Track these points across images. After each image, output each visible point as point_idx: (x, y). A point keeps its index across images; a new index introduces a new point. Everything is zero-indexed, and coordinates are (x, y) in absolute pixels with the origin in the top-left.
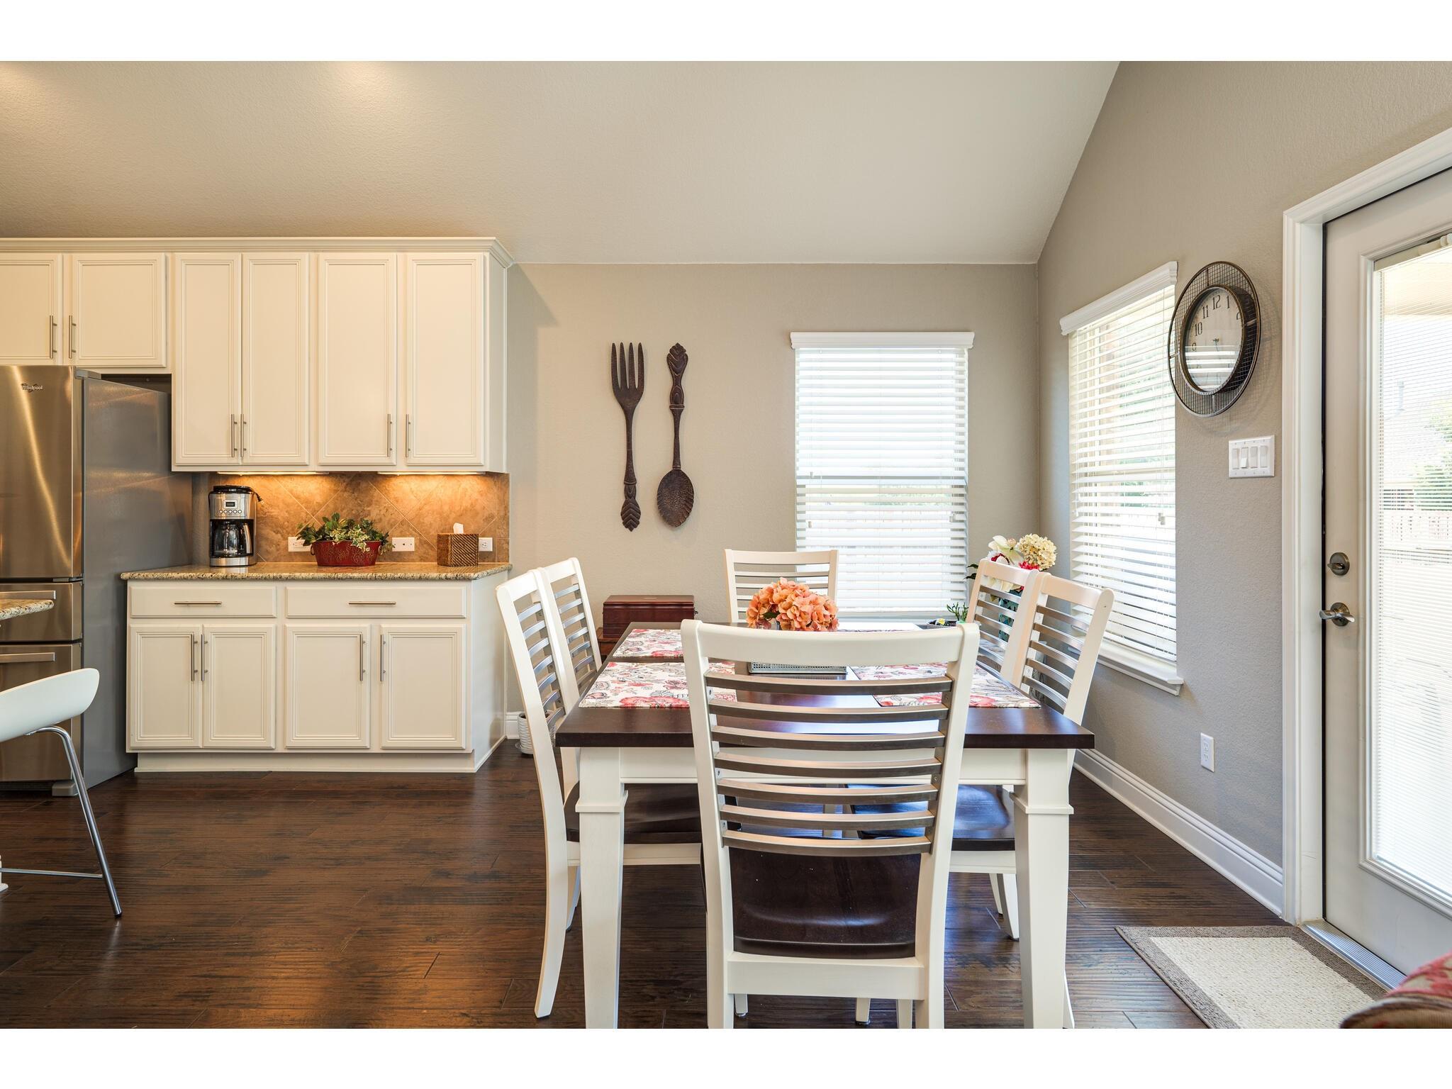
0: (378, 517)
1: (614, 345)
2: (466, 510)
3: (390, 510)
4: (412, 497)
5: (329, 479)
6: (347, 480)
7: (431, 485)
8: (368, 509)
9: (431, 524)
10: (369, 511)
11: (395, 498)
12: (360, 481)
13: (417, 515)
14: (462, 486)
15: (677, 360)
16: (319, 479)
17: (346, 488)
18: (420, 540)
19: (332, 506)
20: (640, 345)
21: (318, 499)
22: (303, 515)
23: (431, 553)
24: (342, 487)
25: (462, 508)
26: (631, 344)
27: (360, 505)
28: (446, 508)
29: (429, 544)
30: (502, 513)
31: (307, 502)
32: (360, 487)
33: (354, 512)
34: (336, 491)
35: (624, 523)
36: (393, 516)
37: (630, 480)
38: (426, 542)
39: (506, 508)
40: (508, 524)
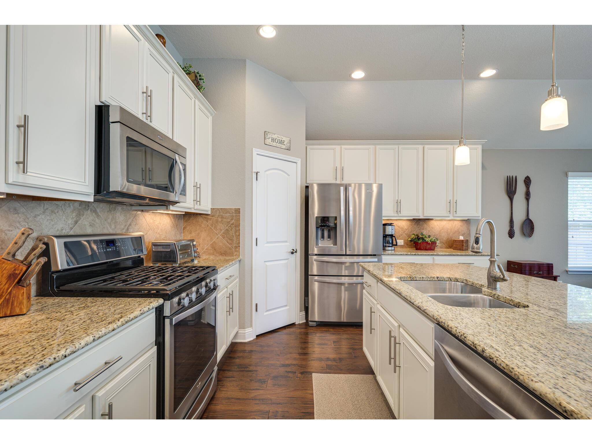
0: (426, 234)
1: (508, 176)
2: (456, 231)
3: (430, 231)
4: (438, 227)
5: (410, 221)
6: (415, 221)
7: (444, 223)
8: (423, 231)
9: (444, 236)
10: (423, 232)
11: (432, 227)
12: (420, 221)
13: (439, 233)
14: (455, 223)
15: (527, 181)
16: (406, 221)
17: (415, 224)
18: (440, 241)
19: (410, 230)
20: (516, 177)
21: (406, 227)
22: (401, 233)
23: (444, 246)
24: (414, 224)
25: (455, 231)
26: (512, 176)
27: (420, 230)
28: (449, 231)
29: (443, 243)
30: (468, 233)
31: (402, 228)
32: (420, 224)
33: (418, 232)
34: (412, 225)
35: (509, 236)
36: (431, 233)
37: (511, 221)
38: (442, 242)
39: (470, 231)
40: (470, 236)
